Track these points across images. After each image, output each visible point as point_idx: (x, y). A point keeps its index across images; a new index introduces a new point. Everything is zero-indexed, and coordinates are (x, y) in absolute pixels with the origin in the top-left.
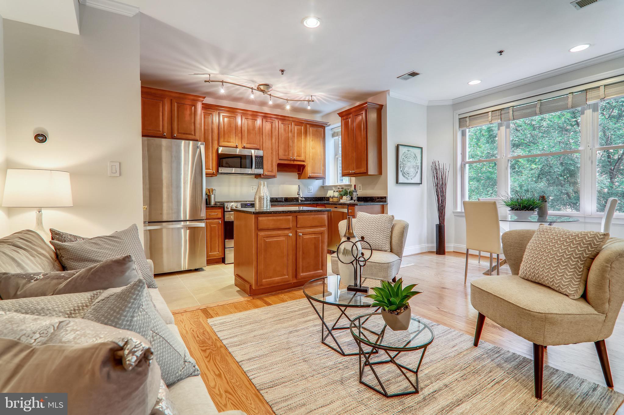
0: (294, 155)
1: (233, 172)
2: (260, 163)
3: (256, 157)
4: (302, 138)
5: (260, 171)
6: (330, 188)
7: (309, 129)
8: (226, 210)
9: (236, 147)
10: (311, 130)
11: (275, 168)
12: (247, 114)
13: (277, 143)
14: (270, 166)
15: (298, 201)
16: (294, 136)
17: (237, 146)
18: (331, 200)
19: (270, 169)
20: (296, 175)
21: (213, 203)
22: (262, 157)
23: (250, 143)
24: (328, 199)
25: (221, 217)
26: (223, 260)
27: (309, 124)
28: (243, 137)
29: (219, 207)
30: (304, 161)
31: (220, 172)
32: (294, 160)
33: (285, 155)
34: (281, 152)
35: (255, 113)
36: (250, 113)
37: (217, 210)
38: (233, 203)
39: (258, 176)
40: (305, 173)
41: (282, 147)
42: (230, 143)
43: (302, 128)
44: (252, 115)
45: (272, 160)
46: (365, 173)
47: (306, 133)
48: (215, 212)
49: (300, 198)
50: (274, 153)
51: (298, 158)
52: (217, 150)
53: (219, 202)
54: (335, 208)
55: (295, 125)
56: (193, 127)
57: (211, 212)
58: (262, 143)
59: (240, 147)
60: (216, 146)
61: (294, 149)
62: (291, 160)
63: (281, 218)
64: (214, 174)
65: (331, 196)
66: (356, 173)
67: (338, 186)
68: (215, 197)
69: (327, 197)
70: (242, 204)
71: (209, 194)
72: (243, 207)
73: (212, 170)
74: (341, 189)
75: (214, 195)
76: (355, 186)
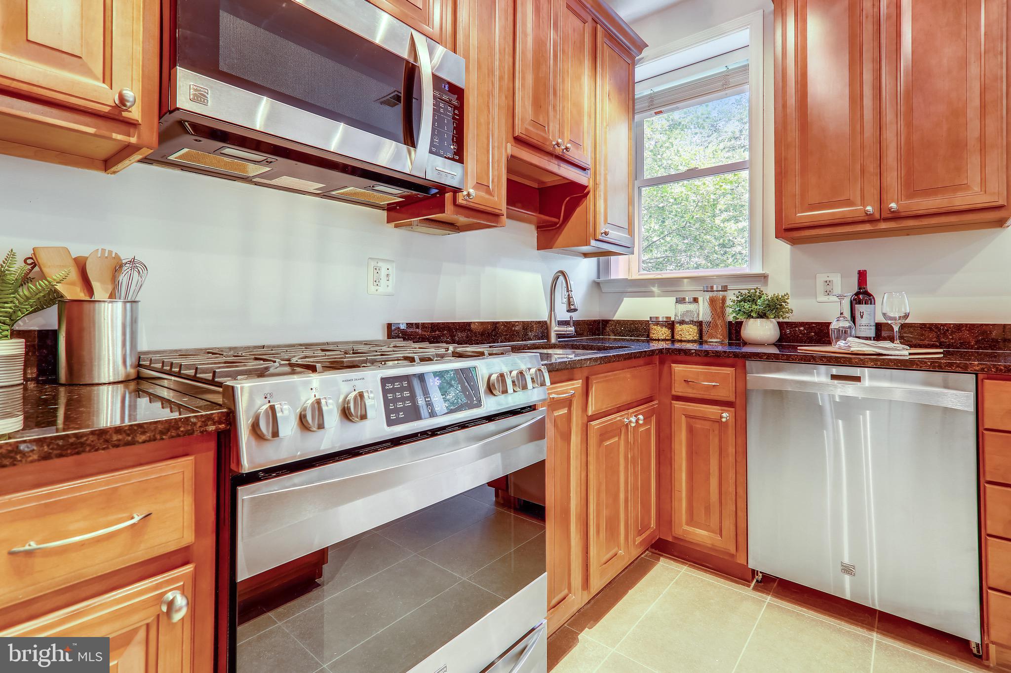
0: (562, 134)
5: (453, 173)
7: (602, 46)
10: (606, 49)
14: (483, 157)
16: (564, 51)
19: (482, 172)
22: (459, 93)
25: (188, 537)
27: (600, 24)
30: (585, 170)
31: (185, 102)
32: (561, 158)
33: (534, 123)
34: (525, 107)
39: (421, 203)
40: (586, 222)
43: (584, 31)
45: (491, 132)
46: (999, 208)
47: (594, 53)
49: (555, 329)
51: (575, 154)
64: (131, 124)
65: (657, 318)
66: (903, 214)
67: (685, 280)
68: (134, 321)
69: (619, 322)
70: (389, 386)
71: (82, 296)
72: (400, 405)
73: (107, 76)
74: (721, 291)
75: (125, 309)
76: (862, 276)
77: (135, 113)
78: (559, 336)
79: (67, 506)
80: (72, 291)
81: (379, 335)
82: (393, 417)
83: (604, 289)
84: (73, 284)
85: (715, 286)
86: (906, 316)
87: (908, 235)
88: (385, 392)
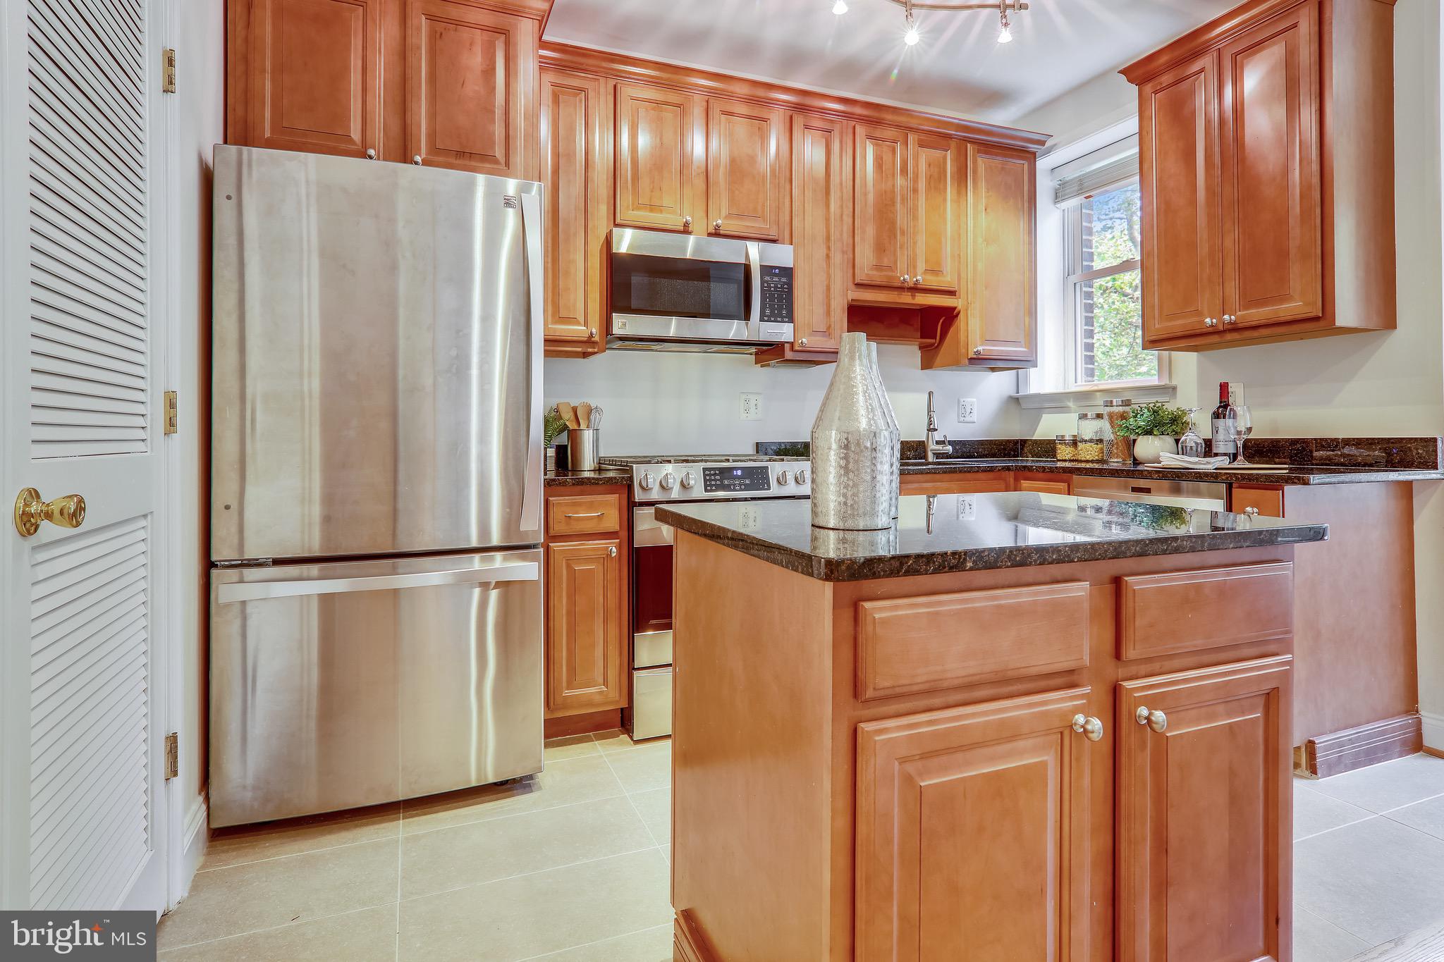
0: (915, 267)
1: (672, 333)
2: (780, 299)
3: (766, 270)
4: (945, 200)
5: (782, 332)
6: (1055, 402)
7: (975, 162)
8: (639, 496)
9: (686, 230)
10: (981, 164)
11: (840, 317)
12: (729, 96)
13: (848, 220)
14: (819, 310)
15: (925, 457)
16: (915, 191)
17: (686, 225)
18: (1064, 452)
19: (820, 324)
20: (910, 353)
21: (588, 463)
22: (787, 272)
23: (740, 216)
24: (1048, 448)
25: (617, 528)
26: (623, 721)
27: (973, 142)
28: (711, 191)
29: (610, 485)
30: (952, 293)
31: (617, 330)
32: (915, 289)
33: (878, 267)
34: (866, 257)
35: (761, 93)
36: (742, 90)
37: (600, 498)
38: (669, 468)
39: (769, 352)
40: (958, 342)
41: (868, 233)
42: (661, 212)
43: (945, 158)
44: (752, 101)
45: (828, 288)
46: (1316, 319)
47: (961, 176)
48: (591, 507)
49: (932, 447)
50: (837, 258)
51: (932, 281)
52: (608, 242)
53: (612, 462)
54: (1135, 490)
55: (921, 146)
56: (498, 130)
57: (575, 504)
58: (787, 218)
59: (699, 226)
60: (601, 225)
61: (915, 243)
62: (901, 289)
63: (1024, 596)
64: (595, 343)
65: (1063, 436)
66: (1241, 325)
67: (1098, 393)
68: (597, 440)
69: (1036, 441)
70: (707, 472)
71: (576, 427)
72: (713, 483)
73: (586, 324)
74: (1120, 406)
75: (593, 433)
76: (1224, 388)
77: (596, 338)
78: (938, 455)
79: (580, 504)
80: (572, 426)
81: (750, 450)
82: (709, 488)
83: (1024, 406)
84: (572, 421)
85: (1114, 400)
86: (1250, 430)
87: (1302, 339)
88: (705, 475)
